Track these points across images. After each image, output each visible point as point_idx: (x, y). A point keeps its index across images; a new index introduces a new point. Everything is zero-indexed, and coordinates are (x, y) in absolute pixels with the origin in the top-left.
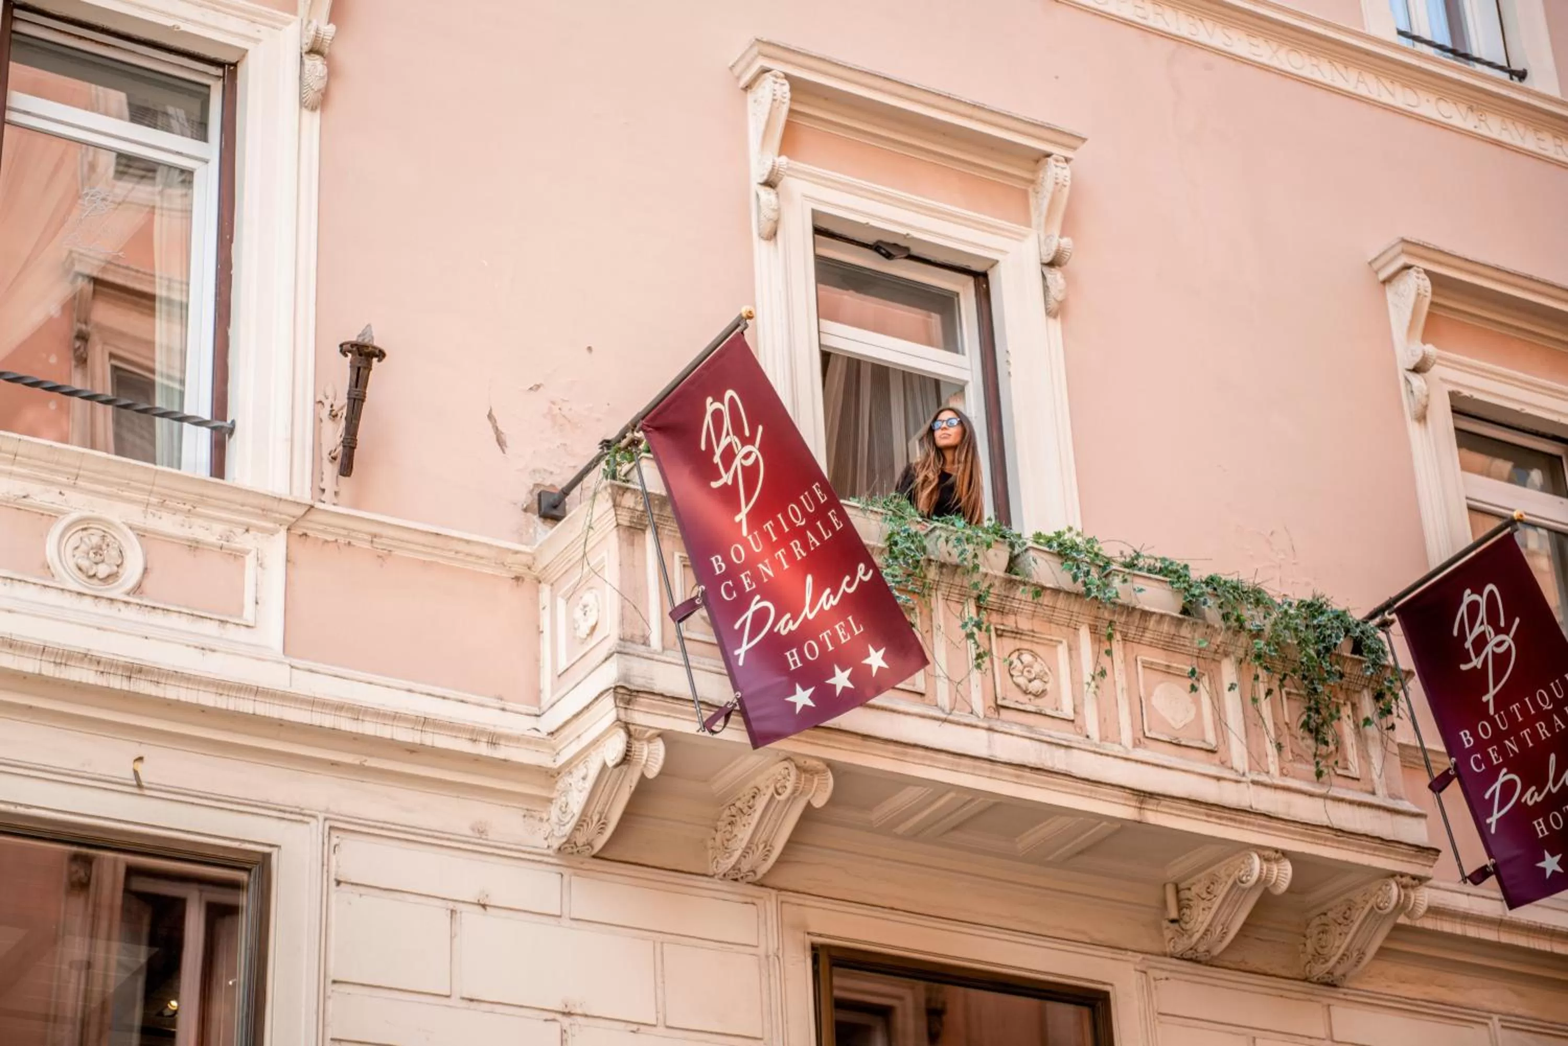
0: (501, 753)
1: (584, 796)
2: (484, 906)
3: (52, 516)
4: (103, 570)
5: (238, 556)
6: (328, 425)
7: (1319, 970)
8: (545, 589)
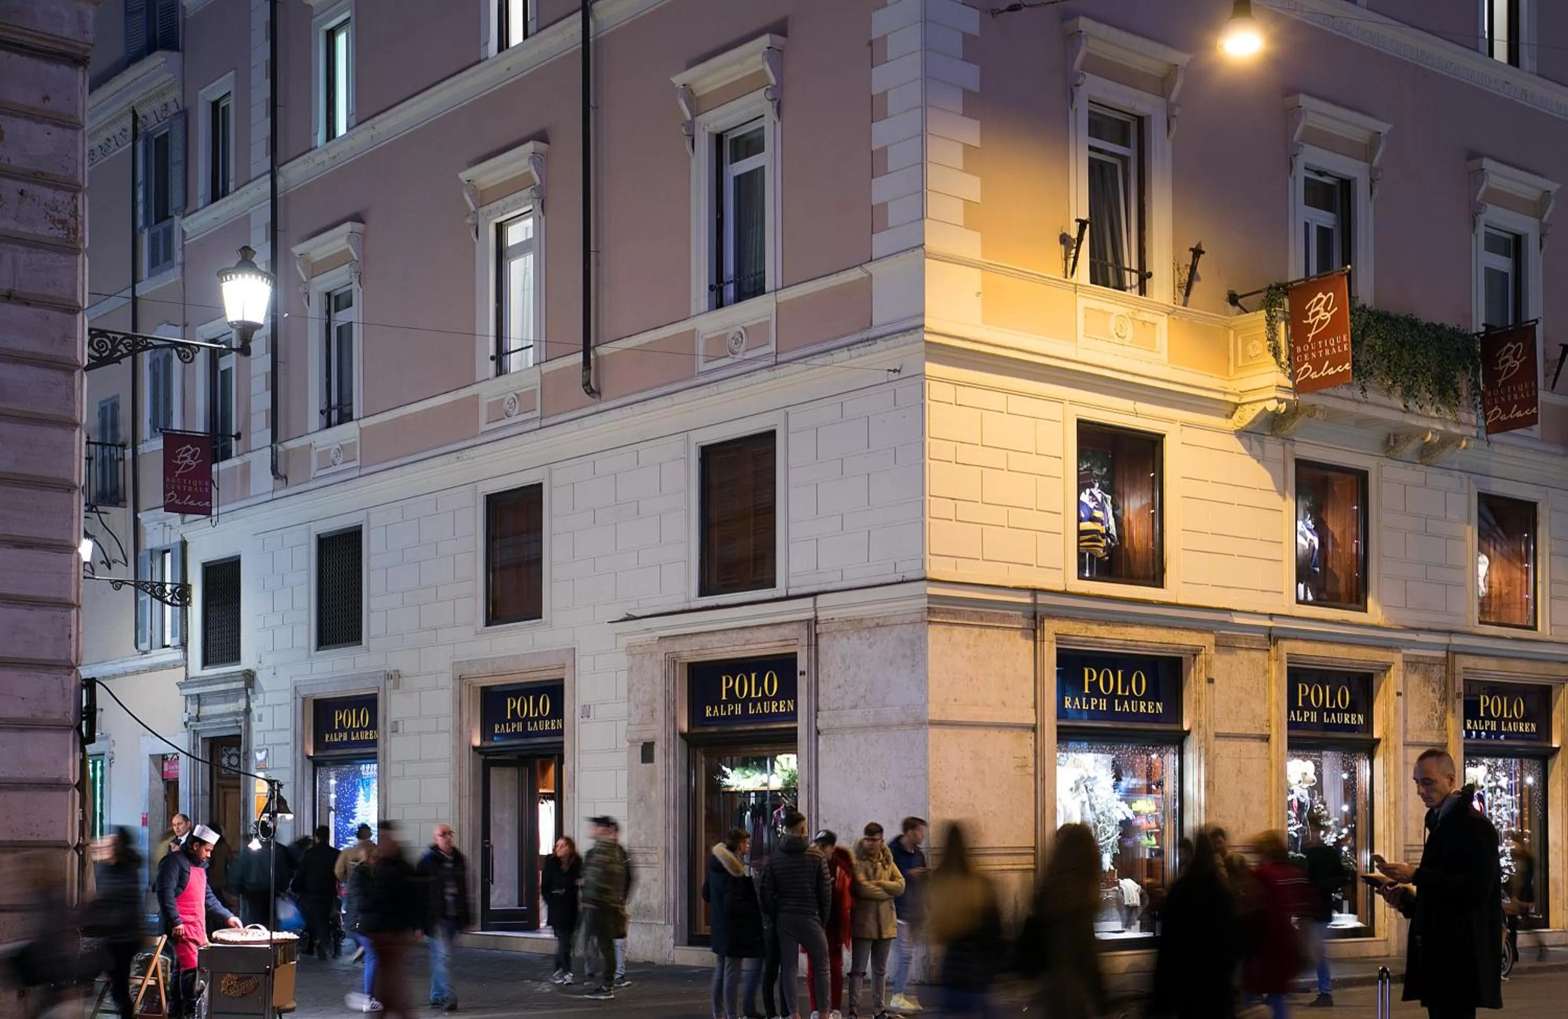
0: (1227, 398)
1: (1253, 416)
3: (1109, 314)
4: (1122, 334)
5: (1154, 325)
8: (1231, 333)
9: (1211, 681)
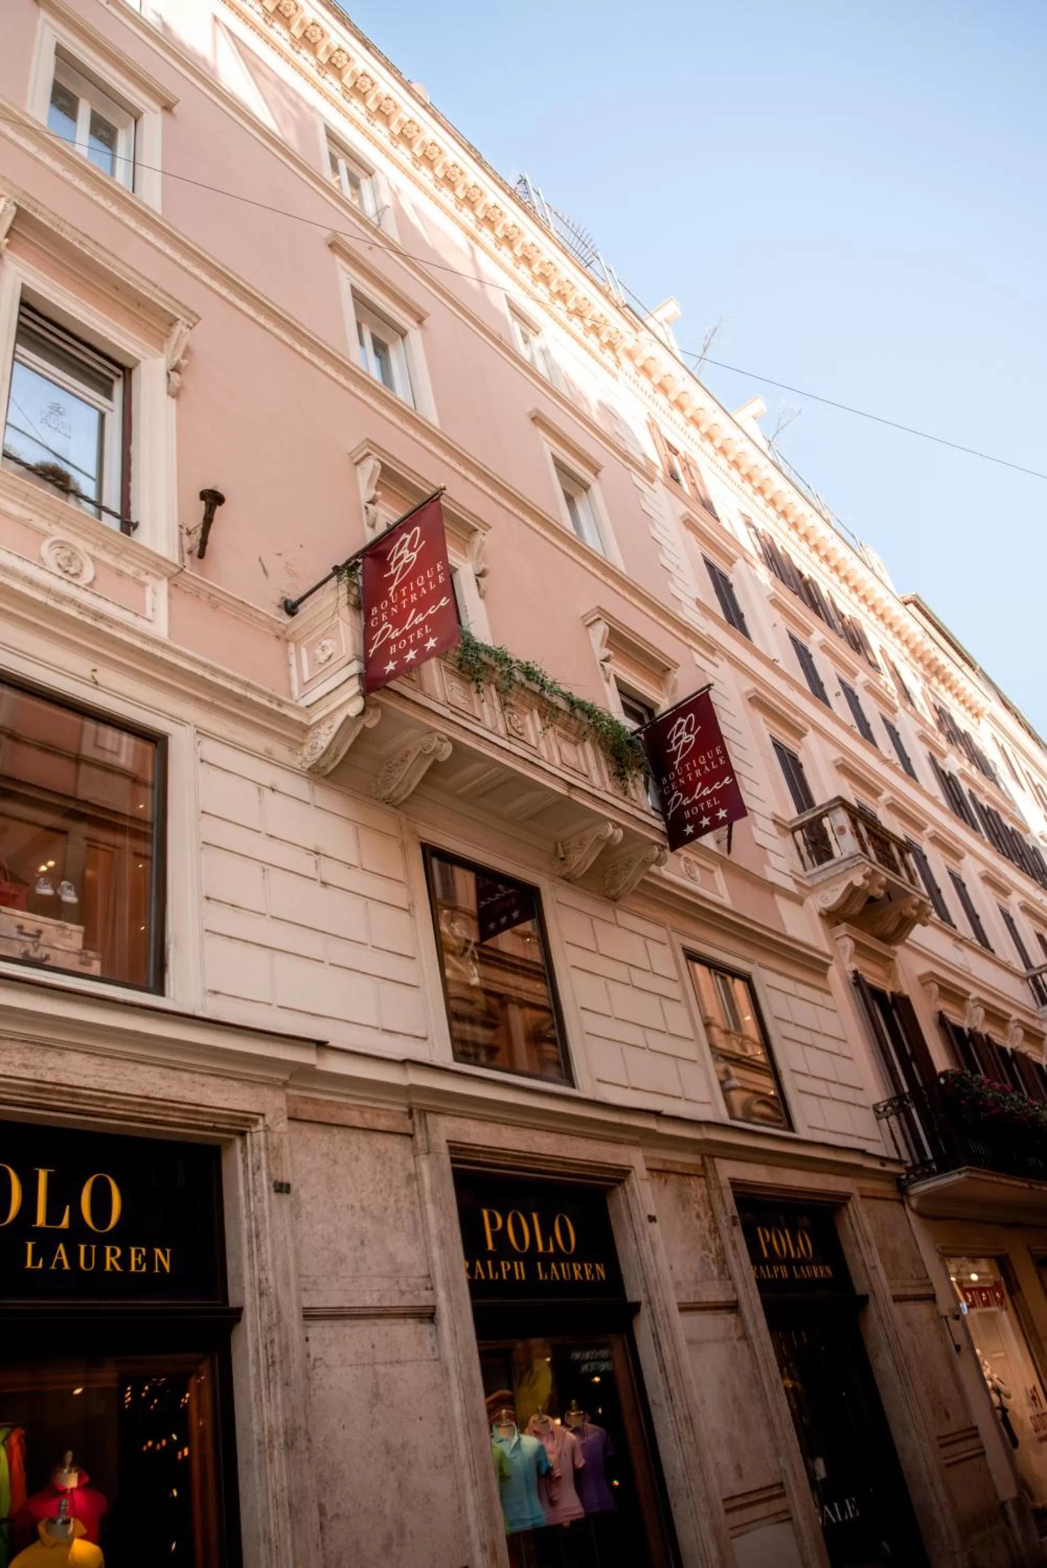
0: (284, 711)
1: (330, 737)
2: (273, 790)
3: (44, 535)
4: (72, 570)
5: (143, 585)
6: (186, 538)
7: (613, 892)
8: (292, 647)
9: (282, 1188)
